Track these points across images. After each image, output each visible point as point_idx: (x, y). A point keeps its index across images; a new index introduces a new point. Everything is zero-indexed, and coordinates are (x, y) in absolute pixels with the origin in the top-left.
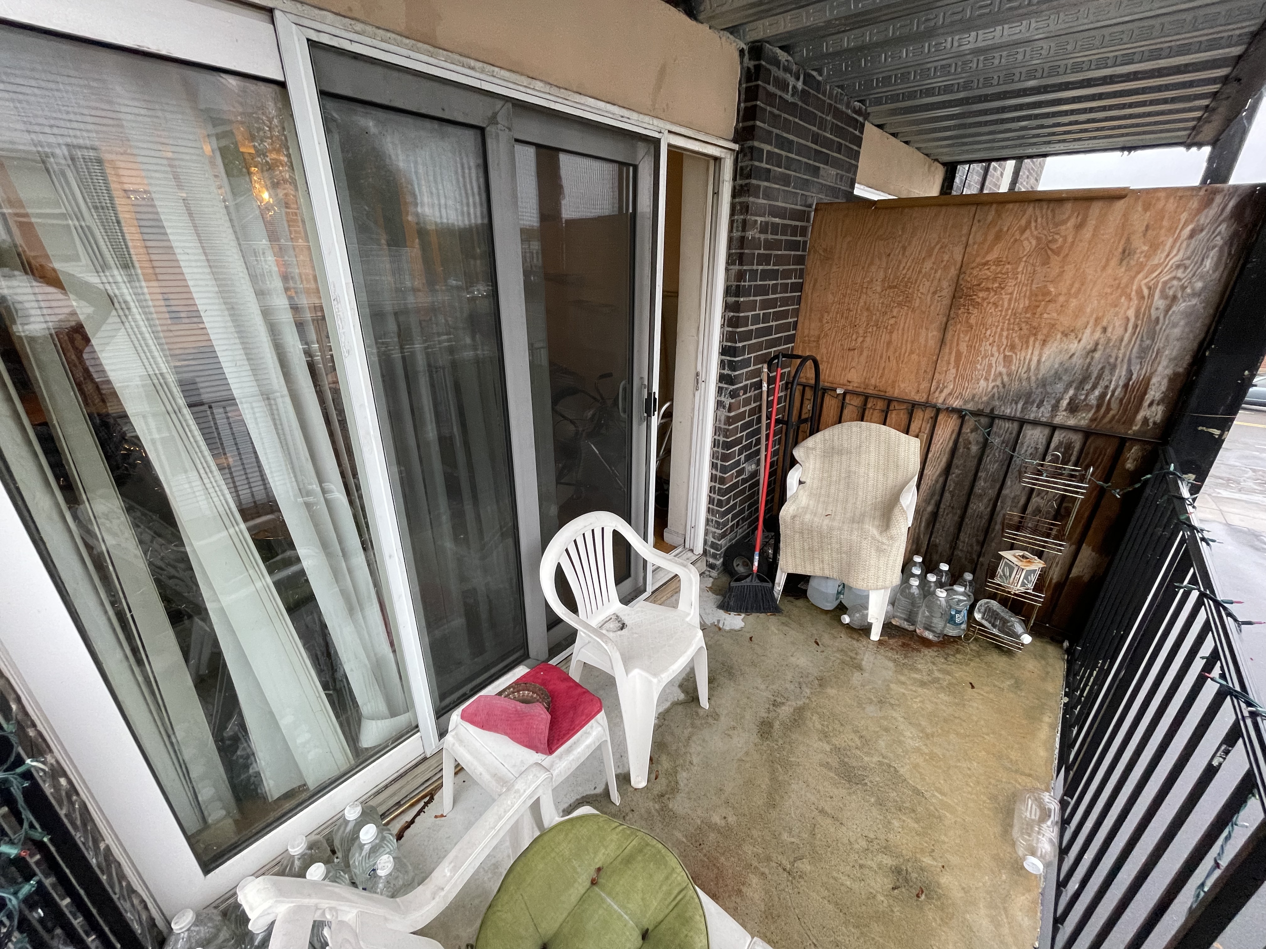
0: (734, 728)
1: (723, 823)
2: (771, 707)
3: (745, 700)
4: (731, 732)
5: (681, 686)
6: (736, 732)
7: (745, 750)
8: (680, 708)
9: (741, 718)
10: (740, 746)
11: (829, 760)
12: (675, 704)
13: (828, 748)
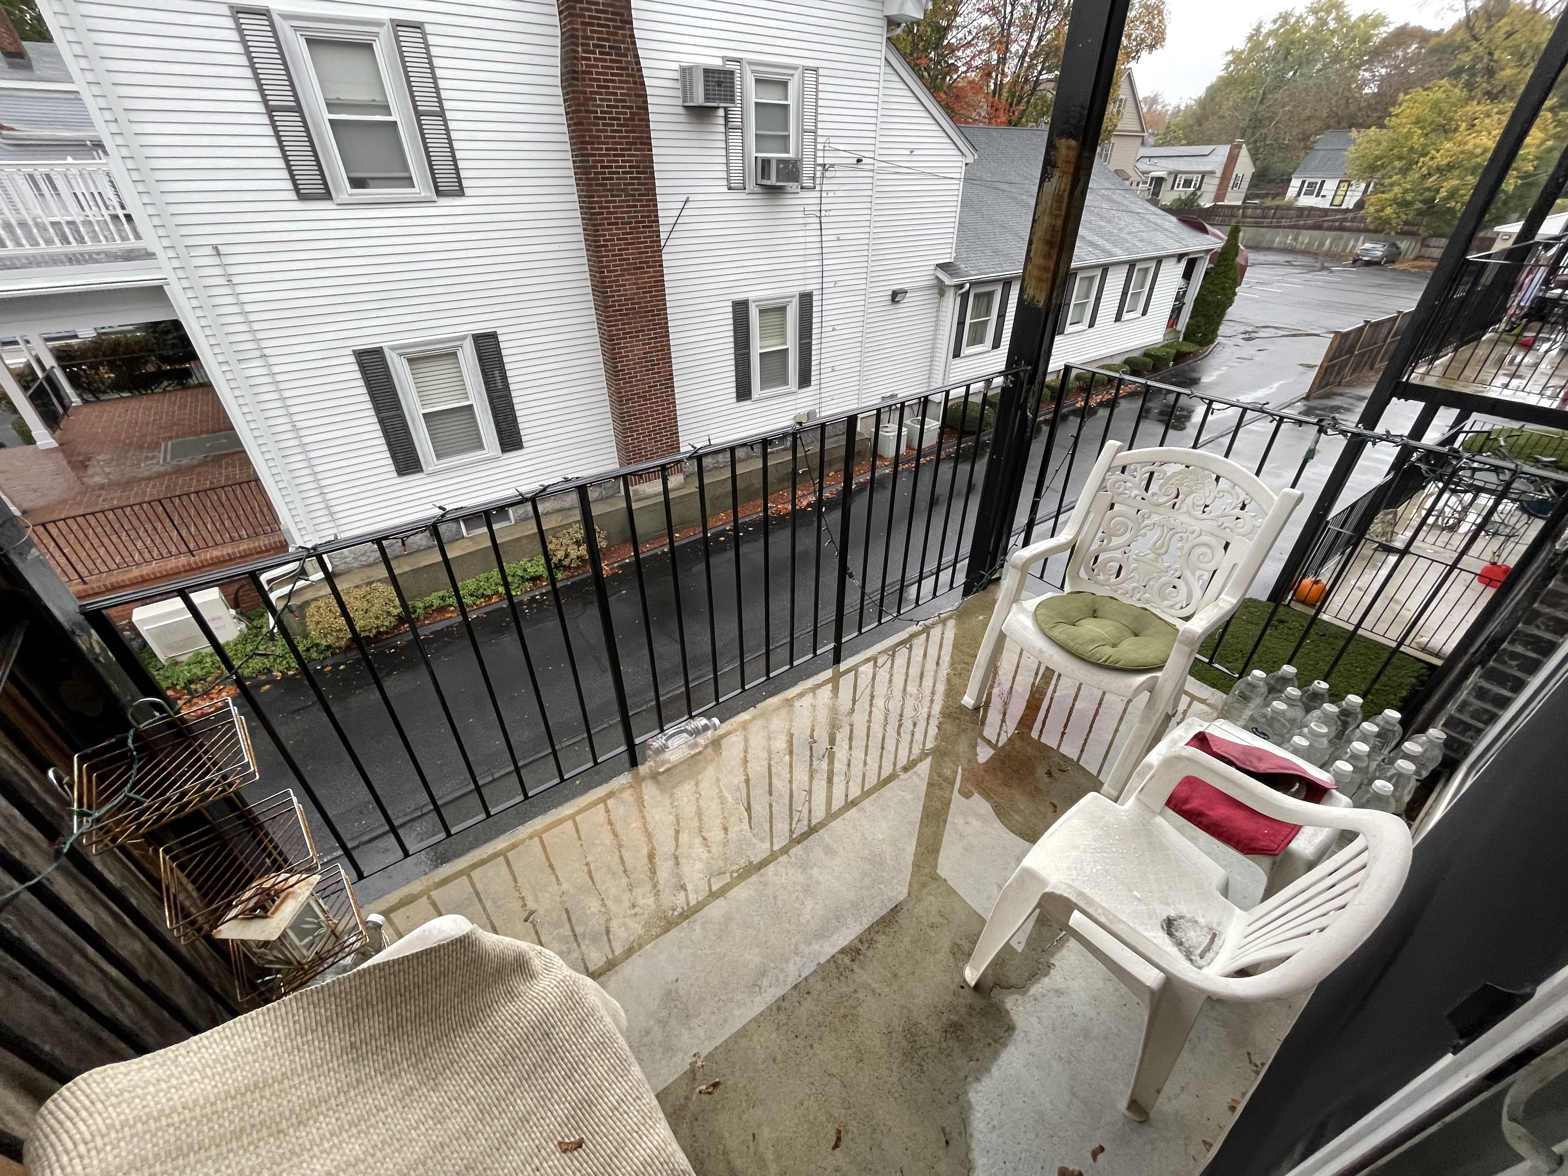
0: (932, 926)
1: (970, 819)
2: (864, 950)
3: (902, 973)
4: (939, 920)
5: (1011, 1028)
6: (932, 919)
7: (925, 891)
8: (1013, 980)
9: (918, 940)
10: (931, 898)
11: (822, 856)
12: (1021, 988)
13: (815, 872)
